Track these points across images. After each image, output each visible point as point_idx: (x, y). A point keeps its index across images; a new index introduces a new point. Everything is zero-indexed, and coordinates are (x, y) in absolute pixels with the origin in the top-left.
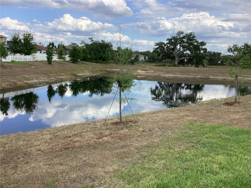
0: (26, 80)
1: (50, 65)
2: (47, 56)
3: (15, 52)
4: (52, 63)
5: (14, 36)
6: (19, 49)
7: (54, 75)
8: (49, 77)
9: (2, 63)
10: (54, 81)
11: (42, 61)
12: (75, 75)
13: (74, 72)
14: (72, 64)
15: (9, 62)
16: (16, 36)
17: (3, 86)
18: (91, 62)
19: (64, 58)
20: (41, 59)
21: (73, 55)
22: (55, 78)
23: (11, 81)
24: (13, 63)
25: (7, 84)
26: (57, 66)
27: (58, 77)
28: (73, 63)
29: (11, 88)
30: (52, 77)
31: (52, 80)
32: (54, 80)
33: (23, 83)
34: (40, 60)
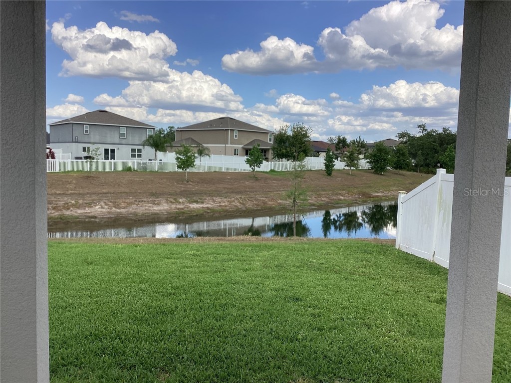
0: (281, 200)
1: (329, 177)
2: (325, 162)
3: (280, 156)
4: (333, 173)
5: (280, 132)
6: (284, 151)
7: (328, 194)
8: (320, 196)
9: (254, 174)
10: (324, 203)
11: (319, 170)
12: (367, 194)
13: (366, 191)
14: (373, 175)
15: (266, 172)
16: (283, 132)
17: (247, 206)
18: (417, 172)
19: (356, 166)
20: (318, 168)
21: (376, 158)
22: (329, 198)
23: (261, 200)
24: (273, 173)
25: (254, 204)
26: (340, 179)
27: (335, 198)
28: (375, 173)
29: (257, 210)
30: (324, 196)
31: (322, 201)
32: (324, 201)
33: (276, 204)
34: (316, 169)
